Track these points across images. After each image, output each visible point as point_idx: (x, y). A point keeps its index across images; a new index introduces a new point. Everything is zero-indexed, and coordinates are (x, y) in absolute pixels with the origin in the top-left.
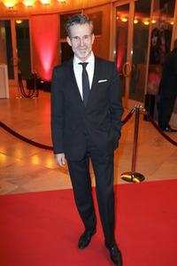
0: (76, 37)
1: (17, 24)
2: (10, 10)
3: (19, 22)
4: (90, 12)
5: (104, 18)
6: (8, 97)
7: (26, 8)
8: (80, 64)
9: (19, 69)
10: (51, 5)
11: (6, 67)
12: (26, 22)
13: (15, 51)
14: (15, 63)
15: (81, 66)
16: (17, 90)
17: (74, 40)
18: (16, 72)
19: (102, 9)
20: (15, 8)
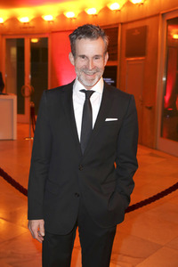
0: (83, 57)
1: (32, 43)
2: (25, 26)
3: (35, 41)
4: (130, 26)
5: (149, 35)
6: (15, 138)
7: (46, 23)
8: (83, 91)
9: (31, 100)
10: (78, 18)
11: (15, 98)
12: (44, 41)
13: (28, 77)
14: (27, 93)
15: (84, 94)
16: (27, 128)
17: (79, 59)
18: (28, 104)
19: (147, 22)
20: (31, 24)
